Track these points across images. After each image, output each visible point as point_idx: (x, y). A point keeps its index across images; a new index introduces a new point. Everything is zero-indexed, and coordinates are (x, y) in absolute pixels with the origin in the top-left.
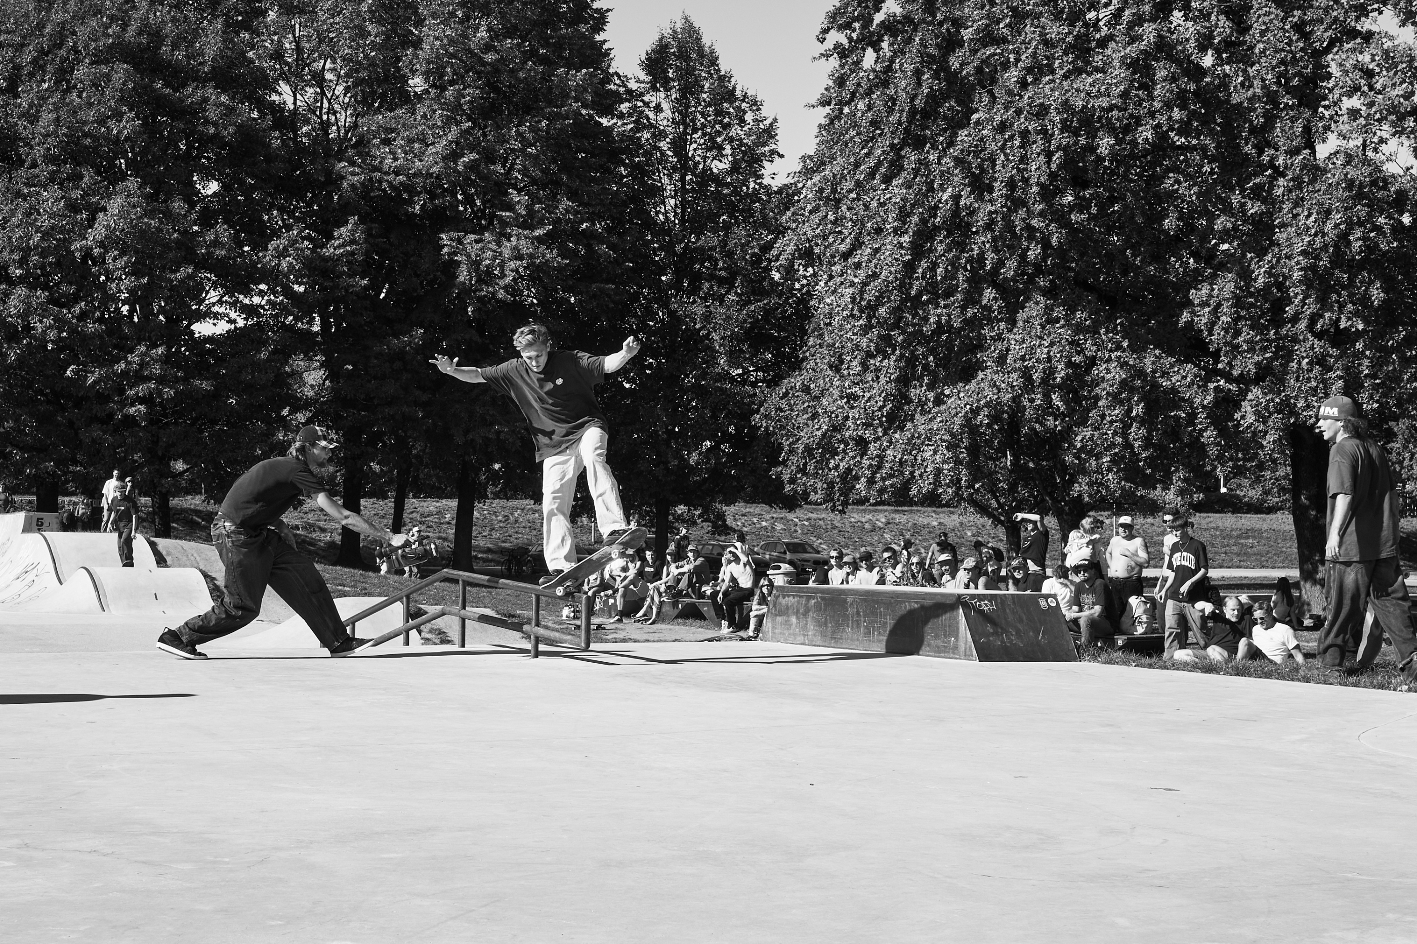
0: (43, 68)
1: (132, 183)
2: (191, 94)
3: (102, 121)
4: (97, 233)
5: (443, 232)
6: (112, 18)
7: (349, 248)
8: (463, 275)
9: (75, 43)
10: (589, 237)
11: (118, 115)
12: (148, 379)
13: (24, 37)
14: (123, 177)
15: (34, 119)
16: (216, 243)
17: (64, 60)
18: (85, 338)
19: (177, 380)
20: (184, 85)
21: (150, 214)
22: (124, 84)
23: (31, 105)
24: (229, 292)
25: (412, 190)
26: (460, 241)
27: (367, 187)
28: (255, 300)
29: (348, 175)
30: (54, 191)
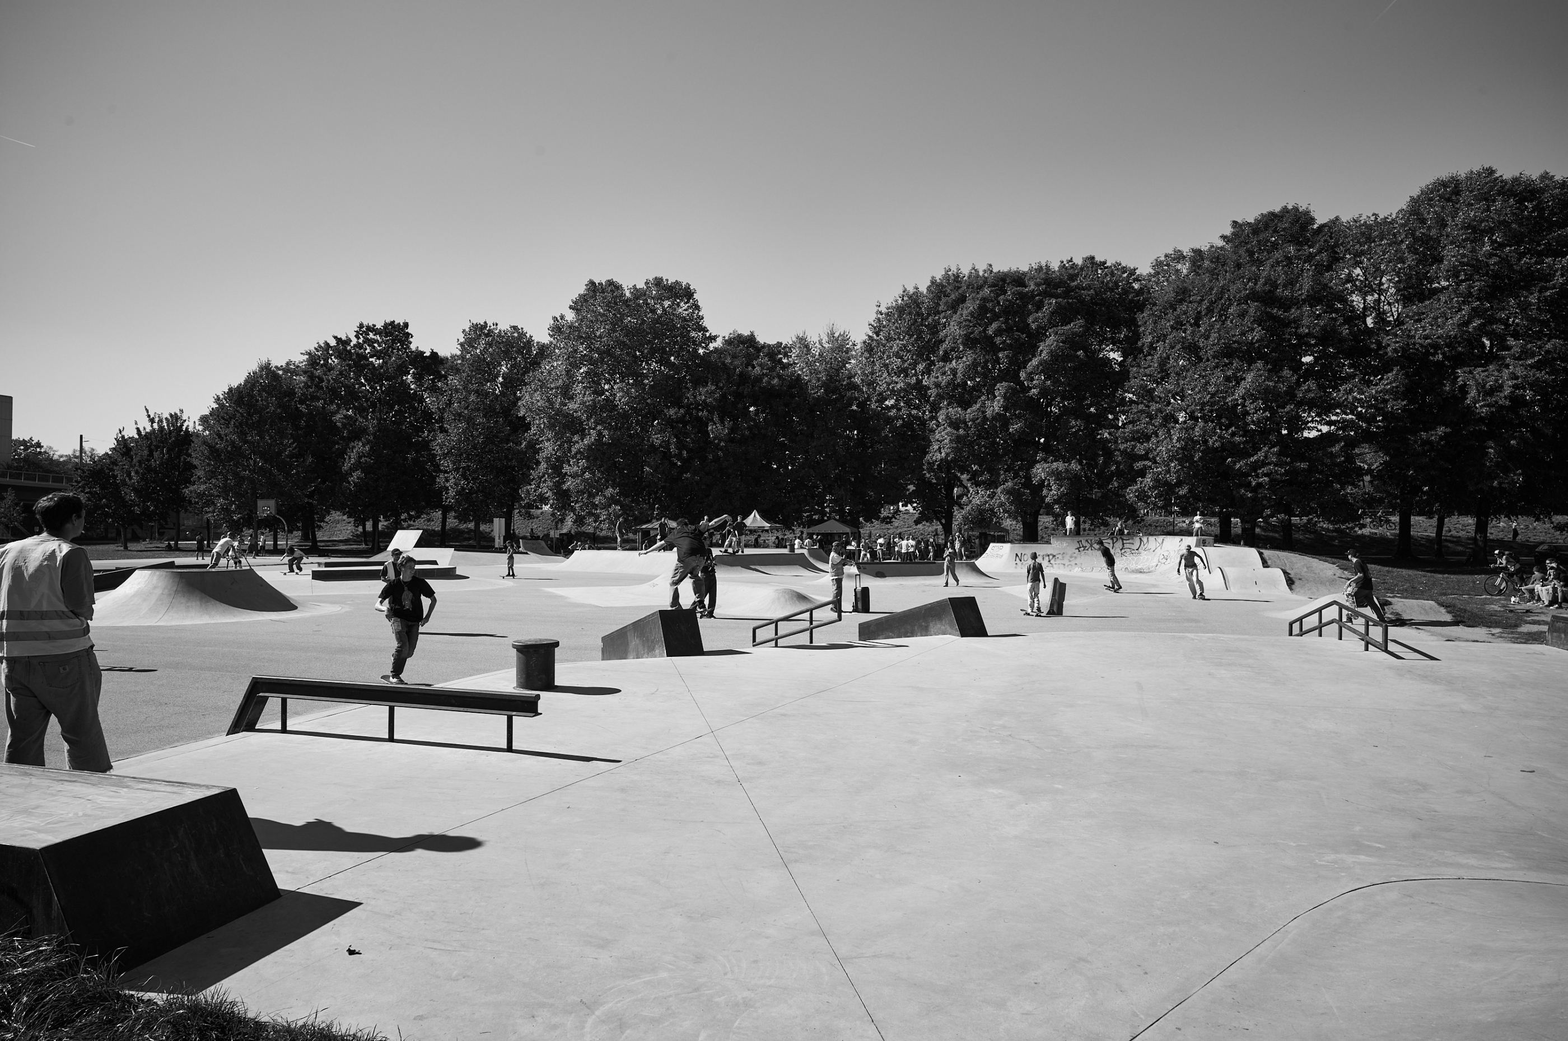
0: (1212, 311)
3: (1243, 334)
4: (1240, 391)
5: (1458, 369)
6: (1249, 280)
7: (1394, 385)
8: (1473, 393)
9: (1229, 296)
11: (1252, 330)
12: (1269, 464)
13: (1203, 296)
14: (1255, 362)
15: (1207, 338)
16: (1309, 390)
17: (1223, 305)
18: (1233, 444)
19: (1286, 464)
20: (1290, 308)
21: (1268, 379)
22: (1255, 313)
23: (1206, 330)
24: (1318, 415)
25: (1436, 347)
26: (1471, 372)
27: (1405, 349)
28: (1334, 418)
29: (1392, 344)
30: (1218, 372)
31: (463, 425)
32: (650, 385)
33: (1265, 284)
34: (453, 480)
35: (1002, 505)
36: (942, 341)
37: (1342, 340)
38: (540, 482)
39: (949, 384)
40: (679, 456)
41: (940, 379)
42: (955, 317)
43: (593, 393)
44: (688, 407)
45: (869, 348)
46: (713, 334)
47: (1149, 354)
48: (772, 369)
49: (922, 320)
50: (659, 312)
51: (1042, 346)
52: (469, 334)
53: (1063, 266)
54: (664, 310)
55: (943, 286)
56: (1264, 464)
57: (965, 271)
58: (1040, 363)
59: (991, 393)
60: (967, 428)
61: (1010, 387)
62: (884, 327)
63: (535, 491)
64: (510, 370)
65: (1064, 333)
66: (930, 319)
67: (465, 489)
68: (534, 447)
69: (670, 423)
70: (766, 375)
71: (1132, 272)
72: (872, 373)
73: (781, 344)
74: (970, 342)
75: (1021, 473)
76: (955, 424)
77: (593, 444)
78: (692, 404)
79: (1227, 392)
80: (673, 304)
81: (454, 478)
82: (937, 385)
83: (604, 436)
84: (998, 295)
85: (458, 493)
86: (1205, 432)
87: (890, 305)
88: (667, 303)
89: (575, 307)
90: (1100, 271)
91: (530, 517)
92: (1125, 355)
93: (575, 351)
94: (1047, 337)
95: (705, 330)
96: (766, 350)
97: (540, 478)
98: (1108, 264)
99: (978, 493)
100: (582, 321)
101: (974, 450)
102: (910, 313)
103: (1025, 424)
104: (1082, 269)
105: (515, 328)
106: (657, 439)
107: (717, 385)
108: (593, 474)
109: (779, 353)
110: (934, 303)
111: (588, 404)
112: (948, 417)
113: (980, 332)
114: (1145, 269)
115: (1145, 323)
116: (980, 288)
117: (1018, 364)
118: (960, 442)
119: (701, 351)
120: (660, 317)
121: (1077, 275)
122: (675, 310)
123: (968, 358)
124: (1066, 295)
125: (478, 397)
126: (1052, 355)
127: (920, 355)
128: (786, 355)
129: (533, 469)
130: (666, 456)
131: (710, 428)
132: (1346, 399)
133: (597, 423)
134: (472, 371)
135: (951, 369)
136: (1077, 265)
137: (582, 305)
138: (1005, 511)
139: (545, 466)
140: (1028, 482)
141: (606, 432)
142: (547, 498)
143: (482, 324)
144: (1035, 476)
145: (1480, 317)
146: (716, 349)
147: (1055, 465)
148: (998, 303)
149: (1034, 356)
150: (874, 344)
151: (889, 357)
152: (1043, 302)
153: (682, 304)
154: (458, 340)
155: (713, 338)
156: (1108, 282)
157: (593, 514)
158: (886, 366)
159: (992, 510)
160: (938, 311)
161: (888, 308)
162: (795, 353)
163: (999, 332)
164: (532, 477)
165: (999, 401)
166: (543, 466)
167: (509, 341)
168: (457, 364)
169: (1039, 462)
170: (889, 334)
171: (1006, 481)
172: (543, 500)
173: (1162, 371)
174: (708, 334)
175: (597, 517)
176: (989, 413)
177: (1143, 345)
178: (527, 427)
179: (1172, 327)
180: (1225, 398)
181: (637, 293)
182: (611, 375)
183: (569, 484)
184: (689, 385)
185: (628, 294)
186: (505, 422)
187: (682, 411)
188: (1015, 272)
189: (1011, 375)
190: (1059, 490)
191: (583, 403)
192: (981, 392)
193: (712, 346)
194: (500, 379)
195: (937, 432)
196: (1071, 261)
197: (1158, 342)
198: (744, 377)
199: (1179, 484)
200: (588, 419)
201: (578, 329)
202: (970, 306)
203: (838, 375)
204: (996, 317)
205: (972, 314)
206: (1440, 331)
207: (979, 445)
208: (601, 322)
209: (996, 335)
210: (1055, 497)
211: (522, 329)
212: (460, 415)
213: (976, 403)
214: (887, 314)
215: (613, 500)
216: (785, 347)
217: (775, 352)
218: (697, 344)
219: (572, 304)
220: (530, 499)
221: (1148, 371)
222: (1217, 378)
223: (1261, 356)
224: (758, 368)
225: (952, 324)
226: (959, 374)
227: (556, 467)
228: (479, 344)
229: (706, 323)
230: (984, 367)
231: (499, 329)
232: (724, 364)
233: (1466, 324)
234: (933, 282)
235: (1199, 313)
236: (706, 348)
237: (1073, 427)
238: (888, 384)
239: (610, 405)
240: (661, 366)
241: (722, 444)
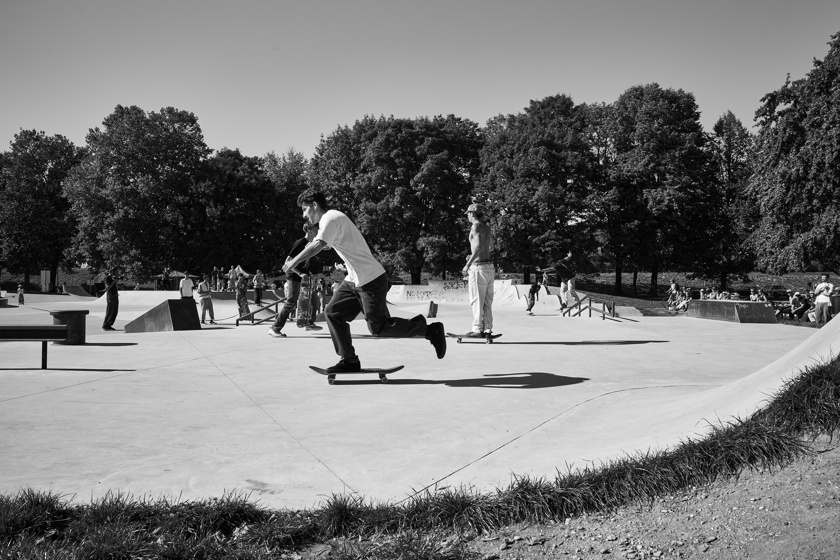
0: (520, 150)
1: (546, 182)
2: (563, 154)
3: (537, 164)
4: (536, 197)
5: (644, 189)
6: (540, 133)
7: (614, 197)
8: (651, 203)
9: (529, 142)
10: (693, 187)
11: (542, 162)
12: (551, 240)
13: (515, 141)
14: (543, 180)
15: (517, 165)
16: (571, 198)
17: (526, 147)
18: (532, 228)
19: (560, 239)
20: (561, 151)
21: (550, 190)
22: (543, 152)
23: (517, 161)
24: (576, 212)
25: (633, 177)
26: (649, 192)
27: (619, 177)
28: (584, 214)
29: (612, 174)
30: (523, 185)
31: (16, 203)
32: (164, 180)
33: (548, 137)
34: (6, 243)
35: (399, 262)
36: (362, 160)
37: (588, 171)
38: (79, 246)
39: (366, 187)
40: (185, 229)
41: (361, 184)
42: (371, 145)
43: (121, 183)
44: (191, 196)
45: (316, 162)
46: (210, 148)
47: (485, 174)
48: (251, 173)
49: (350, 146)
50: (171, 131)
51: (423, 165)
52: (20, 138)
53: (436, 119)
54: (175, 130)
55: (363, 126)
56: (548, 239)
57: (377, 118)
58: (423, 176)
59: (392, 193)
60: (377, 215)
61: (403, 190)
62: (326, 150)
63: (74, 252)
64: (55, 166)
65: (436, 159)
66: (355, 146)
67: (17, 250)
68: (74, 221)
69: (179, 206)
70: (247, 177)
71: (476, 126)
72: (318, 179)
73: (257, 158)
74: (380, 161)
75: (410, 243)
76: (370, 212)
77: (121, 219)
78: (195, 194)
79: (528, 197)
80: (181, 126)
81: (7, 242)
82: (359, 187)
83: (130, 214)
84: (397, 134)
85: (11, 253)
86: (516, 220)
87: (329, 136)
88: (177, 126)
89: (108, 123)
90: (457, 124)
91: (72, 272)
92: (471, 174)
93: (108, 153)
94: (426, 160)
95: (204, 145)
96: (247, 161)
97: (79, 243)
98: (462, 120)
99: (384, 256)
100: (113, 133)
101: (382, 228)
102: (342, 142)
103: (413, 213)
104: (447, 122)
105: (59, 136)
106: (169, 217)
107: (212, 182)
108: (121, 240)
109: (256, 163)
110: (357, 136)
111: (117, 191)
112: (366, 208)
113: (386, 155)
114: (483, 125)
115: (483, 155)
116: (386, 128)
117: (408, 177)
118: (373, 224)
119: (201, 159)
120: (172, 134)
121: (444, 125)
122: (183, 130)
123: (379, 171)
124: (437, 136)
125: (27, 183)
126: (429, 172)
127: (348, 168)
128: (260, 165)
129: (74, 236)
130: (176, 228)
131: (207, 210)
132: (590, 203)
133: (124, 205)
134: (23, 165)
135: (368, 177)
136: (444, 119)
137: (112, 123)
138: (401, 266)
139: (83, 234)
140: (414, 249)
141: (131, 211)
142: (84, 257)
143: (31, 131)
144: (419, 245)
145: (654, 162)
146: (212, 159)
147: (431, 238)
148: (397, 138)
149: (419, 172)
150: (319, 160)
151: (328, 168)
152: (424, 139)
153: (188, 127)
154: (11, 142)
155: (210, 151)
156: (462, 130)
157: (121, 268)
158: (327, 174)
159: (393, 266)
160: (360, 141)
161: (328, 138)
162: (266, 165)
163: (397, 156)
164: (72, 242)
165: (397, 198)
166: (81, 234)
167: (55, 145)
168: (10, 160)
169: (421, 236)
170: (329, 154)
171: (402, 248)
172: (81, 259)
173: (493, 184)
174: (206, 148)
175: (123, 270)
176: (391, 205)
177: (482, 168)
178: (70, 206)
179: (498, 158)
180: (527, 200)
181: (155, 117)
182: (135, 172)
183: (101, 246)
184: (193, 181)
185: (147, 116)
186: (50, 203)
187: (187, 198)
188: (408, 120)
189: (405, 183)
190: (433, 253)
191: (113, 190)
192: (386, 193)
193: (209, 156)
194: (47, 172)
195: (359, 217)
196: (440, 116)
197: (490, 166)
198: (231, 177)
199: (502, 250)
200: (118, 201)
201: (110, 138)
202: (380, 138)
203: (295, 179)
204: (395, 147)
205: (381, 144)
206: (635, 168)
207: (385, 225)
208: (128, 135)
209: (396, 158)
210: (431, 258)
211: (65, 137)
212: (12, 196)
213: (383, 199)
214: (328, 142)
215: (135, 258)
216: (260, 160)
217: (253, 163)
218: (198, 154)
219: (104, 121)
220: (70, 257)
221: (484, 184)
222: (523, 189)
223: (546, 177)
224: (241, 172)
225: (368, 149)
226: (373, 181)
227: (92, 236)
228: (29, 146)
229: (205, 141)
230: (388, 177)
231: (45, 135)
232: (217, 168)
233: (647, 165)
234: (357, 123)
235: (513, 150)
236: (205, 157)
237: (442, 216)
238: (328, 186)
239: (134, 193)
240: (172, 168)
241: (216, 221)
